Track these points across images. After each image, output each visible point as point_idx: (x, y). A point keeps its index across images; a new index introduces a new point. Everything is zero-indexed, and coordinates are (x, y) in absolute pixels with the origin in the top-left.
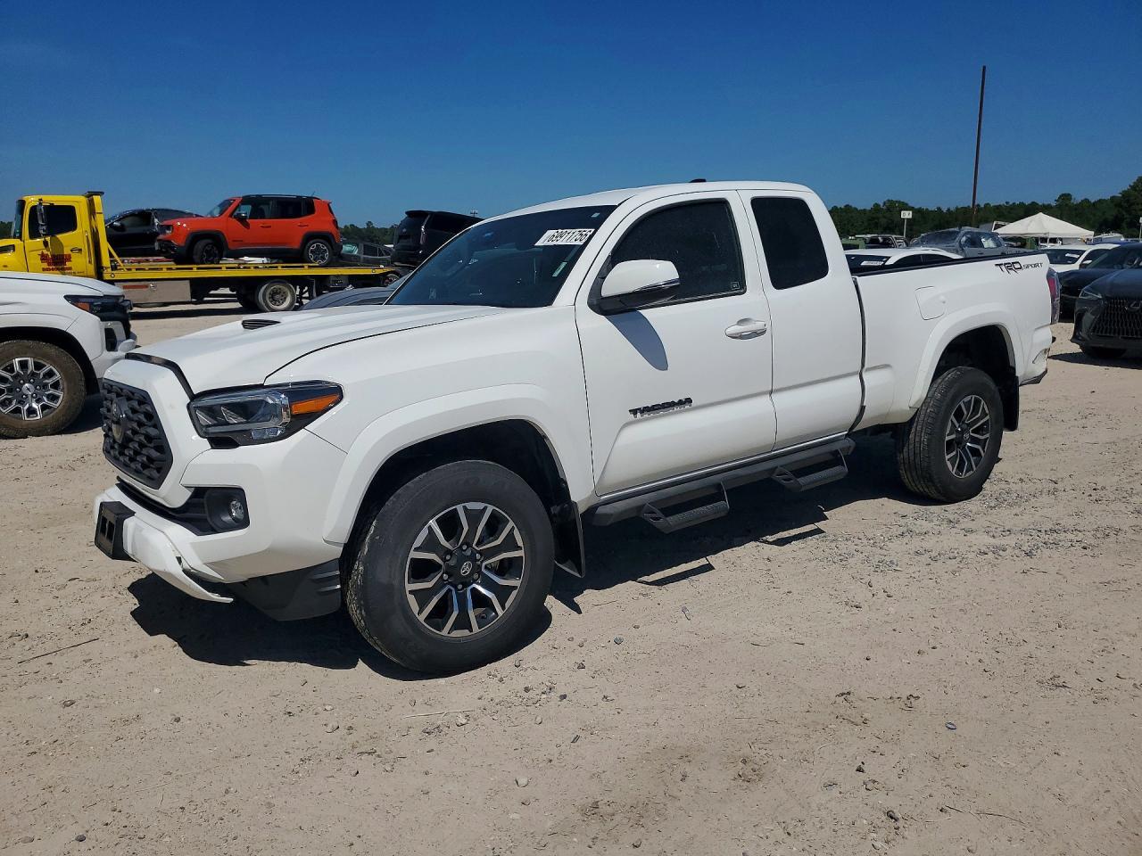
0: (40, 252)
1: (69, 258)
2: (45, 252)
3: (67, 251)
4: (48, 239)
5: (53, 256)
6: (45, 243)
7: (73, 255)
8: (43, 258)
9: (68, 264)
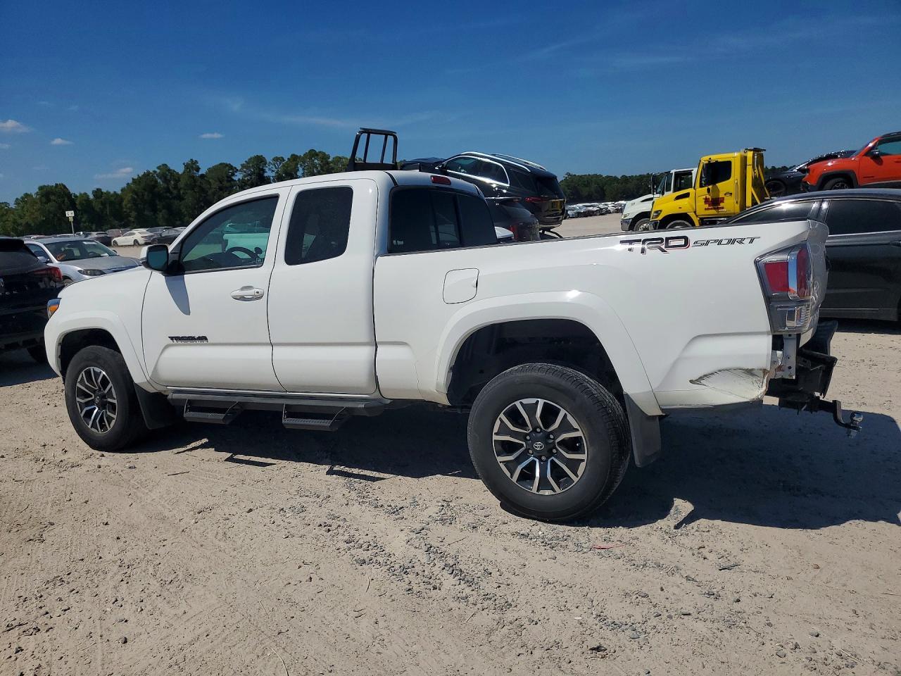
0: (705, 197)
1: (722, 200)
2: (708, 196)
3: (721, 195)
4: (710, 187)
5: (712, 199)
6: (708, 190)
7: (725, 197)
8: (706, 201)
9: (722, 205)
